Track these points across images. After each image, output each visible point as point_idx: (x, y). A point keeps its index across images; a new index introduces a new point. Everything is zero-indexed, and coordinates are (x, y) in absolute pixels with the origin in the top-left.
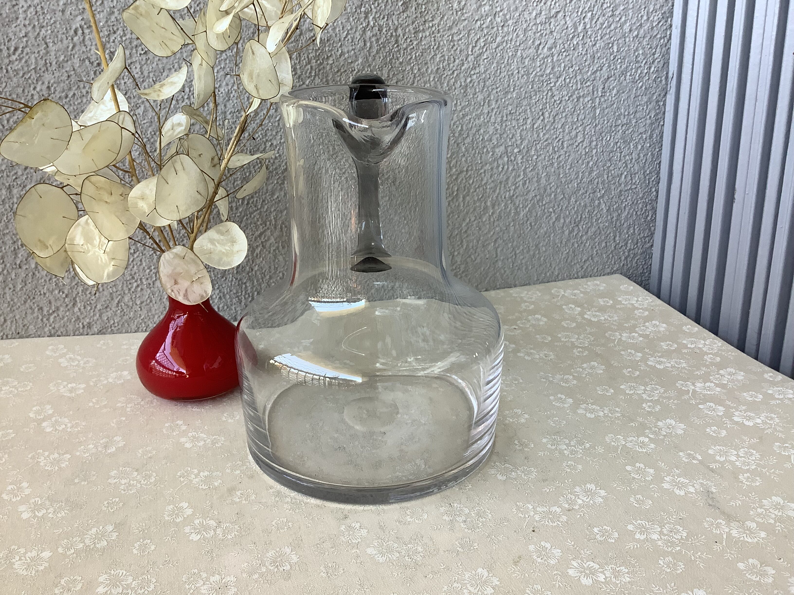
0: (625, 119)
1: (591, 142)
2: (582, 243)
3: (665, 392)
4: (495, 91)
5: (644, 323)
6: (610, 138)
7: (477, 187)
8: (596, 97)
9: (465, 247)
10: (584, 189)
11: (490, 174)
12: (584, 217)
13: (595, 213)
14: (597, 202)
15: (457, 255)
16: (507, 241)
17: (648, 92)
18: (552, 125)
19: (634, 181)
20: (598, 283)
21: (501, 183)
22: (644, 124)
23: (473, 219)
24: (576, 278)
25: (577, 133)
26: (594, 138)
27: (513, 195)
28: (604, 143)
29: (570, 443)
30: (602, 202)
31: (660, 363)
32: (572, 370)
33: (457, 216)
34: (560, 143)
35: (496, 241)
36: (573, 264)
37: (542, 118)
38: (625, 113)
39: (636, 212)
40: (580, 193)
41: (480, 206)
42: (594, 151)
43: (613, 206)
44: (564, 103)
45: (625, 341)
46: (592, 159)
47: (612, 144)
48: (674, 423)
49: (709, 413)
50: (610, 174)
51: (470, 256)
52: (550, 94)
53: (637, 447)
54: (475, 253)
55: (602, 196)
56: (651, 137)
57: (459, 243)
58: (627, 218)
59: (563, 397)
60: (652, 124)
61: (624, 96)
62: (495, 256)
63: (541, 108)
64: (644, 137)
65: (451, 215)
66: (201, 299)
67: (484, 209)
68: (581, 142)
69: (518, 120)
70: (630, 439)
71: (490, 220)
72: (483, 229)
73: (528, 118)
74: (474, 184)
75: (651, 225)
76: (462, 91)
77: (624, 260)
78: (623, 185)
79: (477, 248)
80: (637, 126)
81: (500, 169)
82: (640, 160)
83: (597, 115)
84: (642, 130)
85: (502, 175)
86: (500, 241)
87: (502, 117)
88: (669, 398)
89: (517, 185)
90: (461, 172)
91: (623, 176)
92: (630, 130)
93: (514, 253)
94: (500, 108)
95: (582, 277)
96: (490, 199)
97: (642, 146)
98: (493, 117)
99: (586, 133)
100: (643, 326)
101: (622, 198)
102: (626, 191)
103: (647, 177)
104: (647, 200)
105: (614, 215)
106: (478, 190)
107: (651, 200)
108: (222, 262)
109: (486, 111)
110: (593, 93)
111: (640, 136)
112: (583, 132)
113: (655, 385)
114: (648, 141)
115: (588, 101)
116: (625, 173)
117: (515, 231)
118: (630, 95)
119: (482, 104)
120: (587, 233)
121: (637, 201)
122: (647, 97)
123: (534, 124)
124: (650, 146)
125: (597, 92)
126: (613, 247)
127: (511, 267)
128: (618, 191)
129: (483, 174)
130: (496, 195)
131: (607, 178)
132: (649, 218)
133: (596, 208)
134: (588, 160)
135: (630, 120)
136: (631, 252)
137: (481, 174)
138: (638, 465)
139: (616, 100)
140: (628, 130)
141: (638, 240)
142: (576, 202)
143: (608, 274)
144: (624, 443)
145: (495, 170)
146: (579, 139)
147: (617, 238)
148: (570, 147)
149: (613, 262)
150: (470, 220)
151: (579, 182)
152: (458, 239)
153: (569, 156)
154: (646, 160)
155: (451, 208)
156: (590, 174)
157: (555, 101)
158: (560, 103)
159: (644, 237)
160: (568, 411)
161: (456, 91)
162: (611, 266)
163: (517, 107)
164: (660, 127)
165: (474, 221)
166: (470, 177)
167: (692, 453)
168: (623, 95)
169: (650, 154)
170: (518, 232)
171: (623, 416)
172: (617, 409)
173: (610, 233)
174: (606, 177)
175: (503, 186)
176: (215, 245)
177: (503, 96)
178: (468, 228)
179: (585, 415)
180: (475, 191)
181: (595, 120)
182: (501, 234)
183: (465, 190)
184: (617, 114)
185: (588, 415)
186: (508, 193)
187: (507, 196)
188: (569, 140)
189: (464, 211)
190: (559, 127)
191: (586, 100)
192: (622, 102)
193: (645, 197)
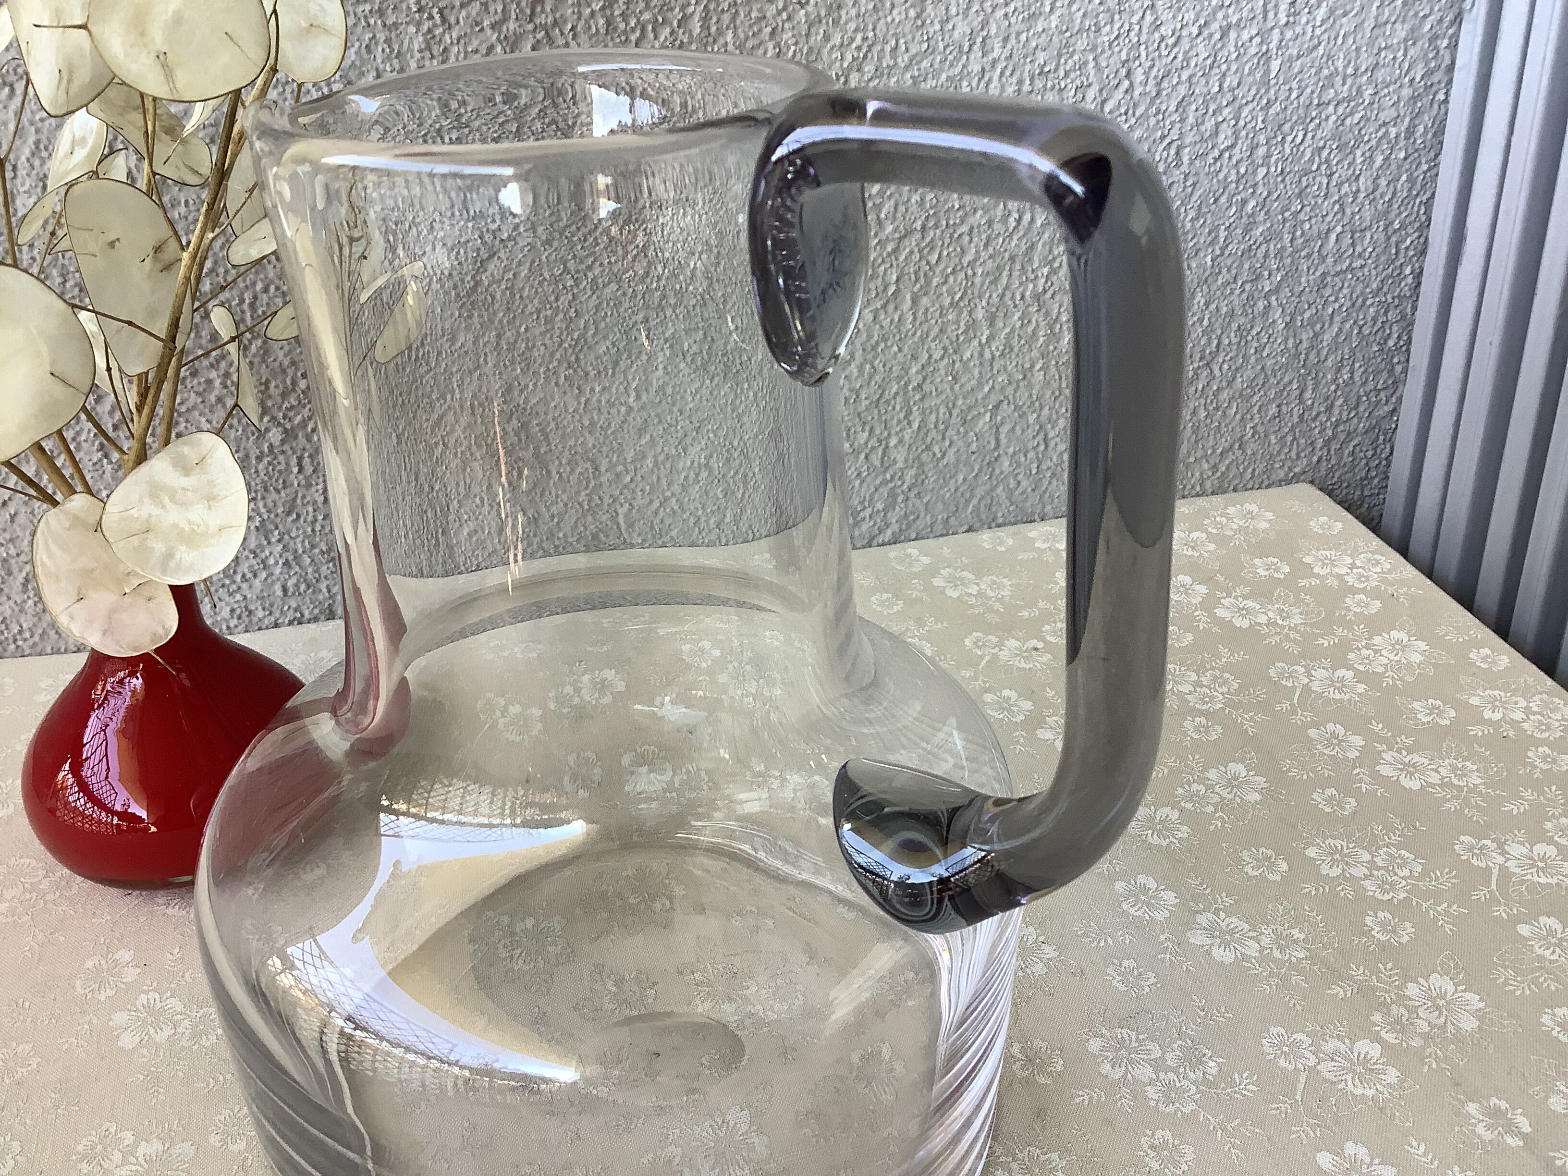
0: (1346, 87)
1: (1253, 148)
2: (1217, 409)
3: (1424, 874)
4: (1000, 13)
5: (1370, 639)
6: (1305, 135)
7: (949, 270)
8: (1272, 28)
9: (916, 425)
10: (1229, 271)
11: (984, 236)
12: (1227, 342)
13: (1254, 332)
14: (1261, 305)
15: (896, 446)
16: (1025, 408)
17: (1411, 13)
18: (1152, 101)
19: (1359, 249)
20: (1254, 508)
21: (1012, 259)
22: (1395, 98)
23: (937, 356)
24: (1198, 495)
25: (1217, 125)
26: (1262, 139)
27: (1045, 291)
28: (1288, 151)
29: (1163, 1058)
30: (1274, 303)
31: (1410, 769)
32: (1180, 790)
33: (896, 348)
34: (1173, 152)
35: (997, 407)
36: (1192, 459)
37: (1126, 83)
38: (1345, 67)
39: (1361, 328)
40: (1220, 282)
41: (957, 322)
42: (1262, 171)
43: (1301, 314)
44: (1185, 44)
45: (1320, 696)
46: (1254, 193)
47: (1308, 154)
48: (1451, 988)
49: (1547, 953)
50: (1299, 233)
51: (928, 448)
52: (1149, 18)
53: (1349, 1077)
54: (944, 439)
55: (1277, 290)
56: (1410, 132)
57: (902, 416)
58: (1337, 343)
59: (1152, 884)
60: (1414, 99)
61: (1347, 24)
62: (993, 446)
63: (1124, 57)
64: (1393, 135)
65: (882, 345)
66: (153, 641)
67: (968, 328)
68: (1227, 148)
69: (1061, 90)
70: (1331, 1045)
71: (981, 355)
72: (963, 380)
73: (1090, 85)
74: (942, 266)
75: (1396, 360)
76: (912, 13)
77: (1321, 449)
78: (1330, 260)
79: (947, 428)
80: (1376, 106)
81: (1012, 223)
82: (1377, 194)
83: (1272, 75)
84: (1388, 114)
85: (1015, 237)
86: (1006, 409)
87: (1020, 82)
88: (1437, 896)
89: (1056, 265)
90: (908, 233)
91: (1333, 237)
92: (1358, 116)
93: (1041, 436)
94: (1015, 58)
95: (1213, 493)
96: (984, 303)
97: (1387, 159)
98: (995, 83)
99: (1242, 123)
100: (1368, 647)
101: (1327, 292)
102: (1337, 274)
103: (1394, 239)
104: (1389, 297)
105: (1304, 337)
106: (951, 279)
107: (1399, 296)
108: (172, 564)
109: (977, 68)
110: (1265, 18)
111: (1383, 130)
112: (1233, 122)
113: (1399, 847)
114: (1402, 143)
115: (1251, 39)
116: (1339, 229)
117: (1047, 383)
118: (1363, 22)
119: (966, 49)
120: (1229, 383)
121: (1364, 302)
122: (1407, 26)
123: (1104, 102)
124: (1405, 159)
125: (1276, 15)
126: (1295, 416)
127: (1034, 471)
128: (1318, 274)
129: (966, 238)
130: (1000, 291)
131: (1292, 241)
132: (1391, 343)
133: (1258, 320)
134: (1243, 195)
135: (1359, 88)
136: (1341, 428)
137: (960, 236)
138: (1350, 1148)
139: (1326, 36)
140: (1351, 114)
141: (1359, 397)
142: (1207, 304)
143: (1279, 483)
144: (1312, 1061)
145: (997, 227)
146: (1223, 140)
147: (1308, 394)
148: (1197, 163)
149: (1293, 454)
150: (930, 357)
151: (1218, 252)
152: (898, 408)
153: (1194, 184)
154: (1394, 194)
155: (882, 327)
156: (1247, 231)
157: (1163, 39)
158: (1175, 45)
159: (1375, 389)
160: (1162, 937)
161: (895, 12)
162: (1288, 464)
163: (1060, 55)
164: (1436, 106)
165: (942, 358)
166: (932, 246)
167: (1504, 1105)
168: (1344, 20)
169: (1404, 177)
170: (1055, 385)
171: (1312, 957)
172: (1296, 934)
173: (1291, 382)
174: (1287, 238)
175: (1018, 267)
176: (163, 507)
177: (1023, 27)
178: (925, 378)
179: (1209, 953)
180: (946, 282)
181: (1267, 91)
182: (1010, 390)
183: (917, 280)
184: (1326, 72)
185: (1218, 953)
186: (1031, 286)
187: (1028, 293)
188: (1196, 143)
189: (914, 335)
190: (1172, 108)
191: (1245, 36)
192: (1340, 41)
193: (1385, 289)
